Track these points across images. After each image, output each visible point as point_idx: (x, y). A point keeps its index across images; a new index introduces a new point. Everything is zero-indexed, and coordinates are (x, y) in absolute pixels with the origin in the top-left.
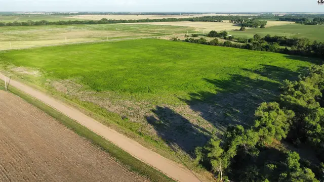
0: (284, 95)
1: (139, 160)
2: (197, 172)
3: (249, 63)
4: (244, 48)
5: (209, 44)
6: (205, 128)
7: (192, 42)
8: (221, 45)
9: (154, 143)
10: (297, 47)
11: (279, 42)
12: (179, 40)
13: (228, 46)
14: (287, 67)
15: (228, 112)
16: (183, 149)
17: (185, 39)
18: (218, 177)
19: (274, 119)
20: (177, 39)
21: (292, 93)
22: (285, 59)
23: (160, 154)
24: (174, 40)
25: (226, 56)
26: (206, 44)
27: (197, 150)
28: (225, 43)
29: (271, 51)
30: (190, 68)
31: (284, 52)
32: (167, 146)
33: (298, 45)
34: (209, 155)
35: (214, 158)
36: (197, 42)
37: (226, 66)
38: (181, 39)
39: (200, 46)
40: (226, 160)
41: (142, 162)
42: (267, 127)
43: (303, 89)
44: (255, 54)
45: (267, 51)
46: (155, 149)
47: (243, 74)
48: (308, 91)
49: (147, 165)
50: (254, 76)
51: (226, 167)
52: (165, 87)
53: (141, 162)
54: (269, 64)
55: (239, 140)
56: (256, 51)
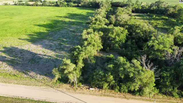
0: (91, 25)
1: (3, 97)
2: (57, 87)
3: (61, 14)
4: (55, 6)
5: (32, 5)
6: (51, 55)
7: (19, 5)
8: (40, 5)
9: (13, 78)
10: (83, 3)
11: (73, 2)
12: (9, 4)
13: (45, 6)
14: (82, 14)
15: (61, 42)
16: (40, 75)
17: (13, 4)
18: (74, 86)
19: (94, 38)
20: (8, 4)
21: (95, 24)
22: (79, 10)
23: (22, 84)
24: (6, 5)
25: (46, 11)
26: (30, 5)
27: (55, 71)
28: (42, 4)
29: (71, 6)
30: (24, 20)
31: (78, 6)
32: (26, 76)
33: (83, 2)
34: (66, 72)
35: (70, 73)
36: (23, 5)
37: (49, 17)
38: (11, 4)
39: (26, 7)
40: (77, 71)
41: (7, 97)
42: (92, 44)
43: (100, 20)
44: (63, 9)
45: (68, 6)
46: (16, 82)
47: (60, 19)
48: (102, 21)
49: (12, 98)
50: (67, 20)
51: (78, 77)
52: (9, 34)
53: (5, 97)
54: (72, 13)
55: (83, 55)
56: (62, 7)
